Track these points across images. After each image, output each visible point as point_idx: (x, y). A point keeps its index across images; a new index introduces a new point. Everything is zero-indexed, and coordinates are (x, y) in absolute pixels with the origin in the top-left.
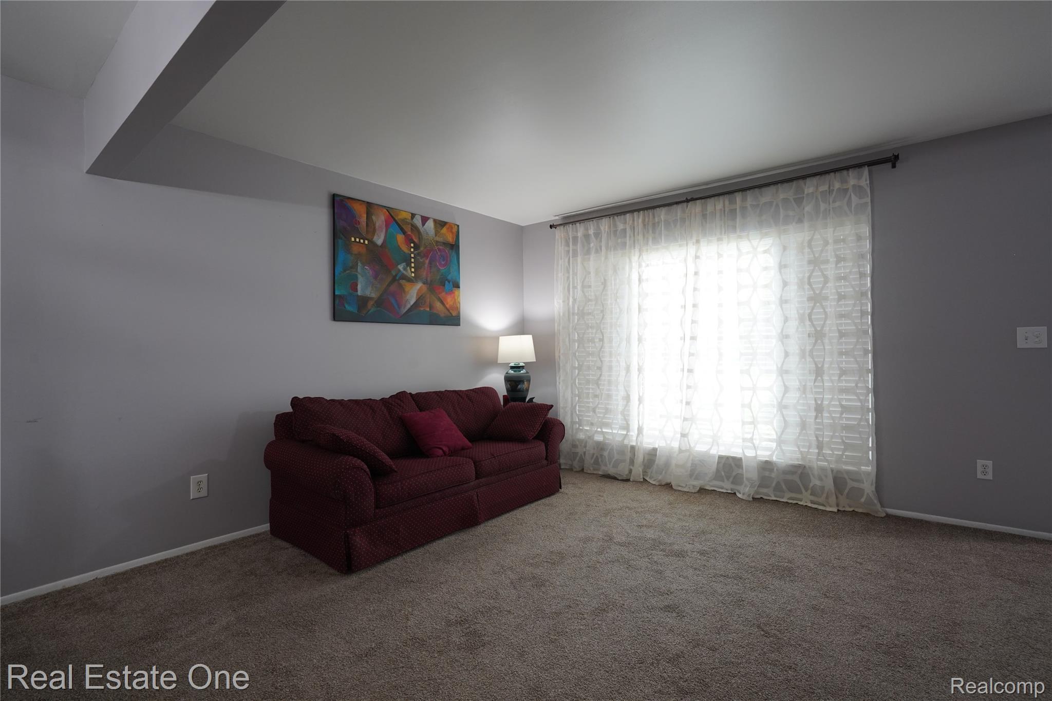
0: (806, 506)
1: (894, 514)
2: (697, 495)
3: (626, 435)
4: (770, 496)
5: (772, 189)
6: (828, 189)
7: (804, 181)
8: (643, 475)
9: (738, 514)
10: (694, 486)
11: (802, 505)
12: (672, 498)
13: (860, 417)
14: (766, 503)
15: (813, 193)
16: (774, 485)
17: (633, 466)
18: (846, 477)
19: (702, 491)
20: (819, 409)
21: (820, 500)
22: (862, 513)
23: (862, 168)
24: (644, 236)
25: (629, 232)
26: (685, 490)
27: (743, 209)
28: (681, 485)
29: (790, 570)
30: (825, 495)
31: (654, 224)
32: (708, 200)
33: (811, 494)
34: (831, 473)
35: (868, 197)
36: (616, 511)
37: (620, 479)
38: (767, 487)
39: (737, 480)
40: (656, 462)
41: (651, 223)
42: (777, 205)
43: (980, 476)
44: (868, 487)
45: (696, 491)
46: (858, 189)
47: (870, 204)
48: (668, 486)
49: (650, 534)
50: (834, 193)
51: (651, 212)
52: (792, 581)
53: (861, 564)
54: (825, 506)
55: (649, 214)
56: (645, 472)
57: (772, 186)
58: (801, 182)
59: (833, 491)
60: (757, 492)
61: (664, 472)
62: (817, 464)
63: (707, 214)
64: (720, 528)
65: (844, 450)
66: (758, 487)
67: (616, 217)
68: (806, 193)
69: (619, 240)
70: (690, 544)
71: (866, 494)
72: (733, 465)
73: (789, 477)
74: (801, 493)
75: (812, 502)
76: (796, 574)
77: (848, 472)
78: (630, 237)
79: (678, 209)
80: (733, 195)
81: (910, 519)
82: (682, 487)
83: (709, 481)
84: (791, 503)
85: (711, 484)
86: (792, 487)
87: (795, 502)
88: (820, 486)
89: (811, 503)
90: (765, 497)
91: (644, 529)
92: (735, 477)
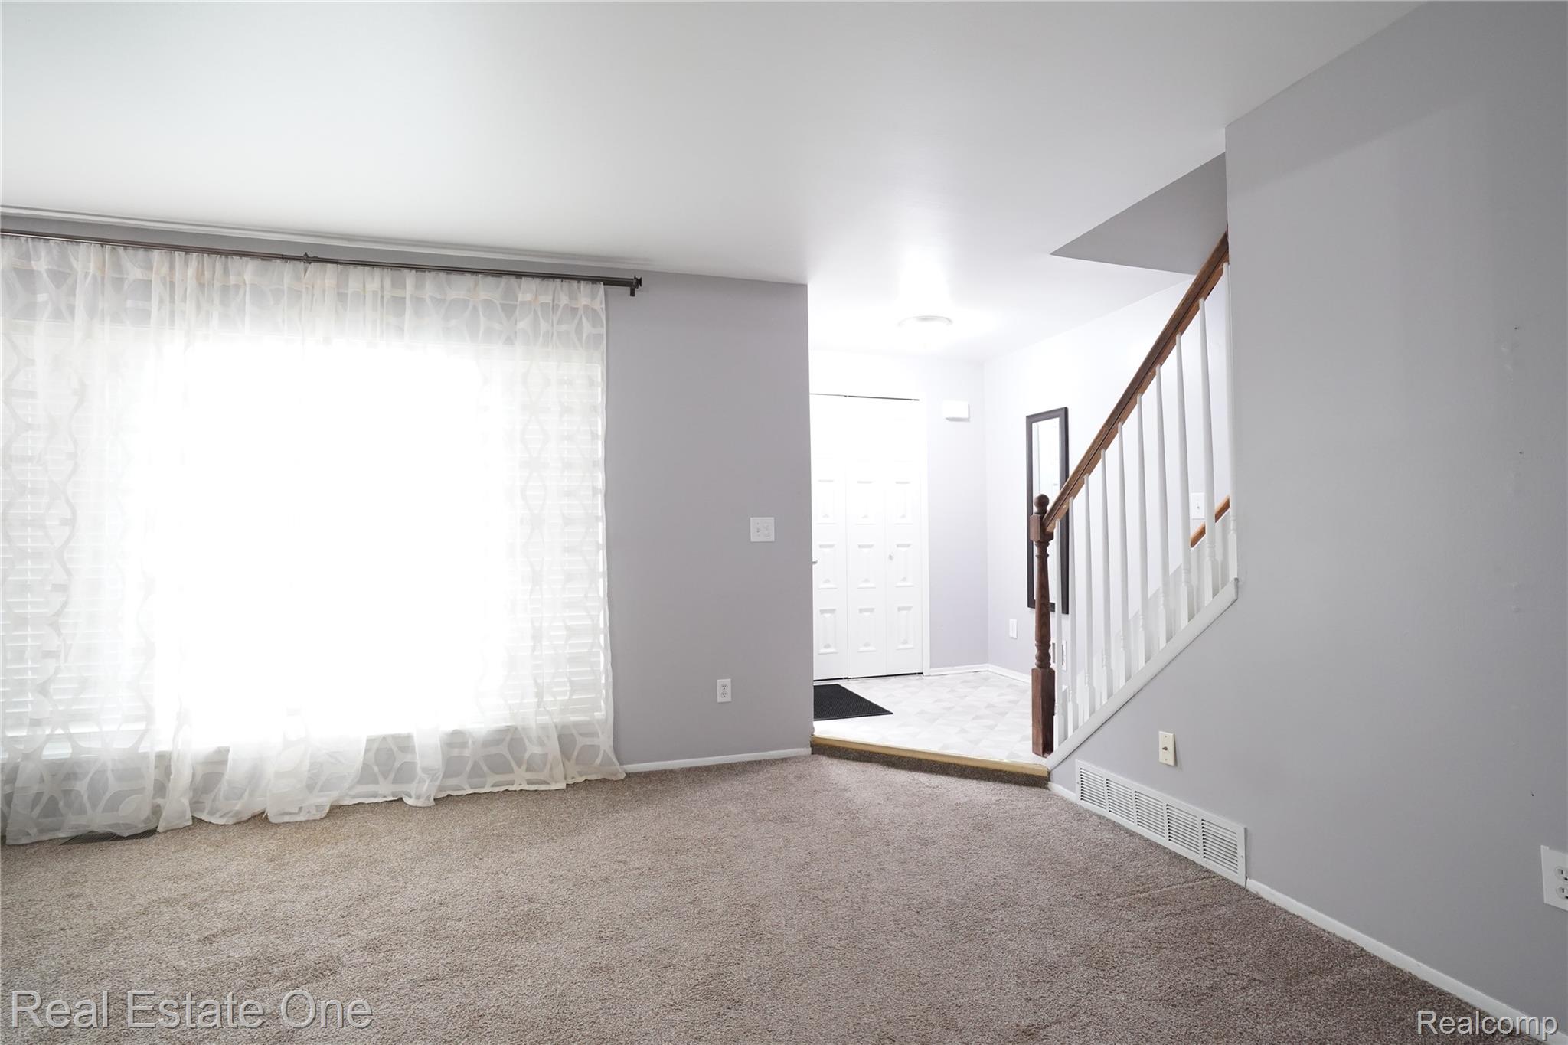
0: (521, 790)
1: (634, 771)
2: (327, 823)
3: (145, 732)
4: (464, 789)
5: (468, 279)
6: (551, 302)
7: (519, 280)
8: (192, 812)
9: (419, 837)
10: (318, 807)
11: (515, 791)
12: (273, 846)
13: (590, 641)
14: (457, 802)
15: (530, 302)
16: (468, 769)
17: (163, 796)
18: (574, 732)
19: (336, 811)
20: (537, 637)
21: (542, 776)
22: (597, 780)
23: (596, 283)
24: (199, 307)
25: (157, 288)
26: (301, 818)
27: (418, 301)
28: (288, 810)
29: (535, 915)
30: (548, 766)
31: (225, 289)
32: (351, 269)
33: (528, 770)
34: (554, 728)
35: (602, 326)
36: (130, 922)
37: (125, 835)
38: (457, 774)
39: (404, 773)
40: (226, 777)
41: (217, 284)
42: (475, 308)
43: (720, 699)
44: (604, 742)
45: (323, 816)
46: (592, 313)
47: (605, 336)
48: (260, 819)
49: (239, 948)
50: (560, 309)
51: (219, 262)
52: (547, 934)
53: (625, 863)
54: (548, 784)
55: (214, 268)
56: (196, 804)
57: (468, 275)
58: (513, 280)
59: (560, 759)
60: (441, 789)
61: (247, 793)
62: (536, 720)
63: (346, 294)
64: (392, 878)
65: (572, 692)
66: (443, 777)
67: (121, 250)
68: (520, 299)
69: (129, 303)
70: (340, 936)
71: (602, 752)
72: (395, 749)
73: (493, 750)
74: (511, 771)
75: (530, 782)
76: (548, 919)
77: (576, 725)
78: (161, 301)
79: (288, 270)
80: (398, 272)
81: (652, 772)
82: (290, 814)
83: (350, 788)
84: (498, 792)
85: (352, 793)
86: (499, 765)
87: (505, 788)
88: (540, 755)
89: (528, 784)
90: (454, 793)
91: (222, 943)
92: (400, 769)
